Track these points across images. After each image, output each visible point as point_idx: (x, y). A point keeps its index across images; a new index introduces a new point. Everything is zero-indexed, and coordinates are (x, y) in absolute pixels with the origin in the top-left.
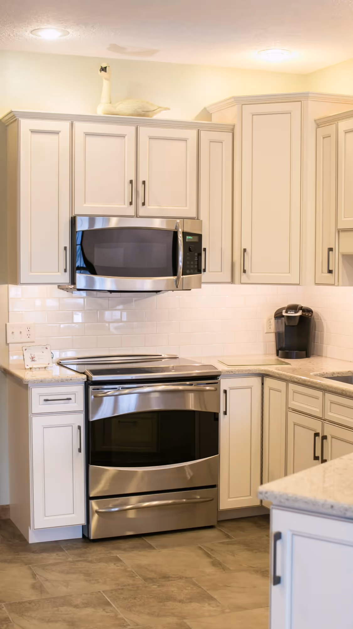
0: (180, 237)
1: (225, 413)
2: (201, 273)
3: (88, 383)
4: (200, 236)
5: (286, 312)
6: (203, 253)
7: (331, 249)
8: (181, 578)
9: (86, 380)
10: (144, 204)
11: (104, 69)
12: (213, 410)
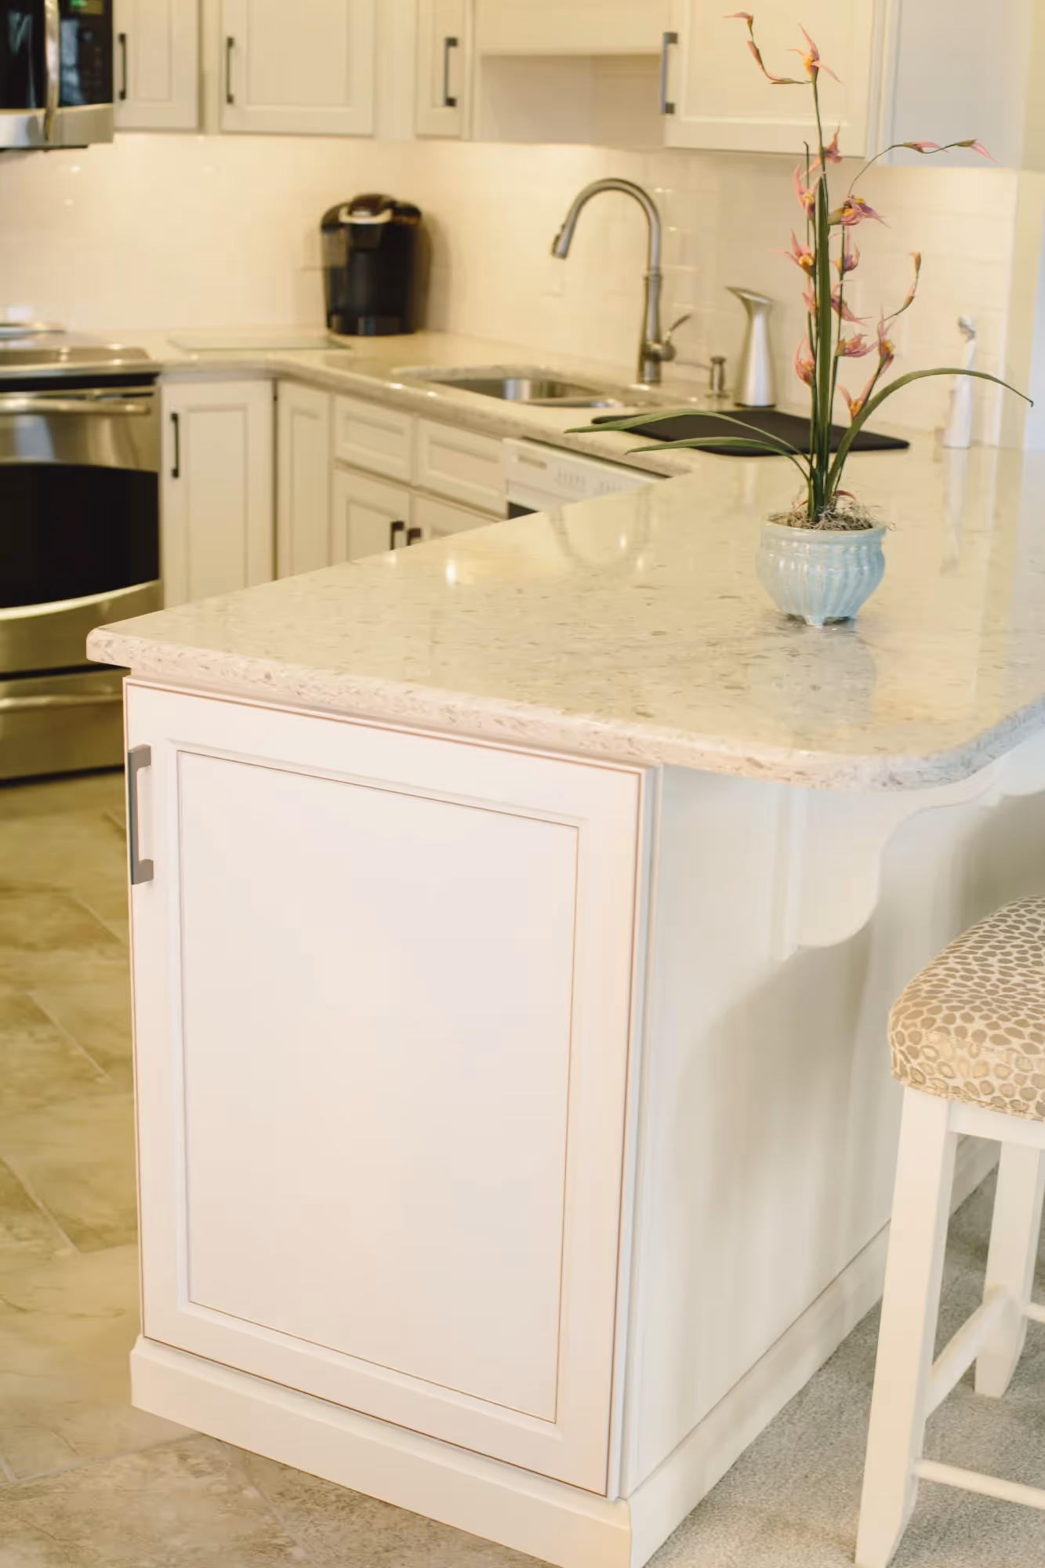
0: (52, 2)
1: (176, 473)
5: (350, 213)
6: (117, 47)
7: (452, 42)
8: (40, 889)
12: (146, 466)
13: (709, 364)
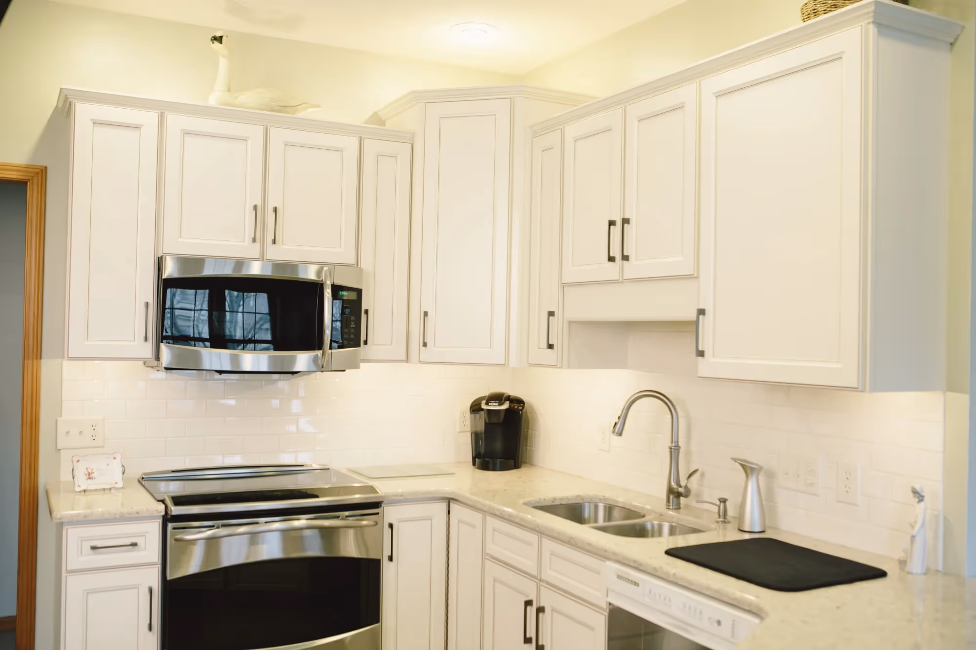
0: (328, 293)
1: (391, 559)
2: (359, 346)
3: (167, 519)
4: (359, 292)
5: (487, 404)
6: (363, 316)
7: (551, 314)
9: (163, 513)
10: (274, 242)
11: (219, 39)
12: (373, 555)
13: (718, 503)
